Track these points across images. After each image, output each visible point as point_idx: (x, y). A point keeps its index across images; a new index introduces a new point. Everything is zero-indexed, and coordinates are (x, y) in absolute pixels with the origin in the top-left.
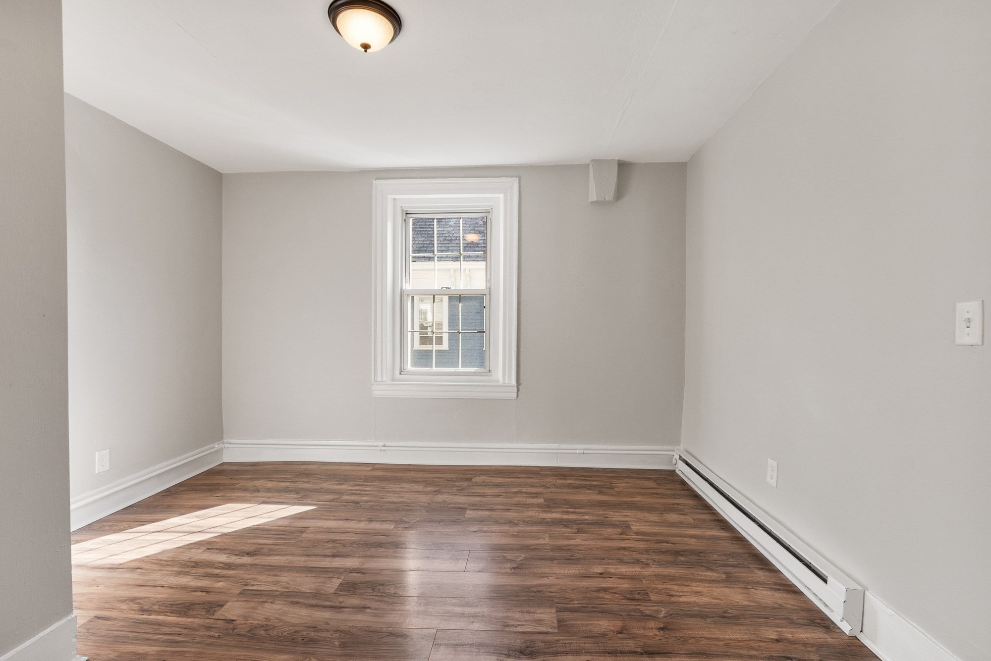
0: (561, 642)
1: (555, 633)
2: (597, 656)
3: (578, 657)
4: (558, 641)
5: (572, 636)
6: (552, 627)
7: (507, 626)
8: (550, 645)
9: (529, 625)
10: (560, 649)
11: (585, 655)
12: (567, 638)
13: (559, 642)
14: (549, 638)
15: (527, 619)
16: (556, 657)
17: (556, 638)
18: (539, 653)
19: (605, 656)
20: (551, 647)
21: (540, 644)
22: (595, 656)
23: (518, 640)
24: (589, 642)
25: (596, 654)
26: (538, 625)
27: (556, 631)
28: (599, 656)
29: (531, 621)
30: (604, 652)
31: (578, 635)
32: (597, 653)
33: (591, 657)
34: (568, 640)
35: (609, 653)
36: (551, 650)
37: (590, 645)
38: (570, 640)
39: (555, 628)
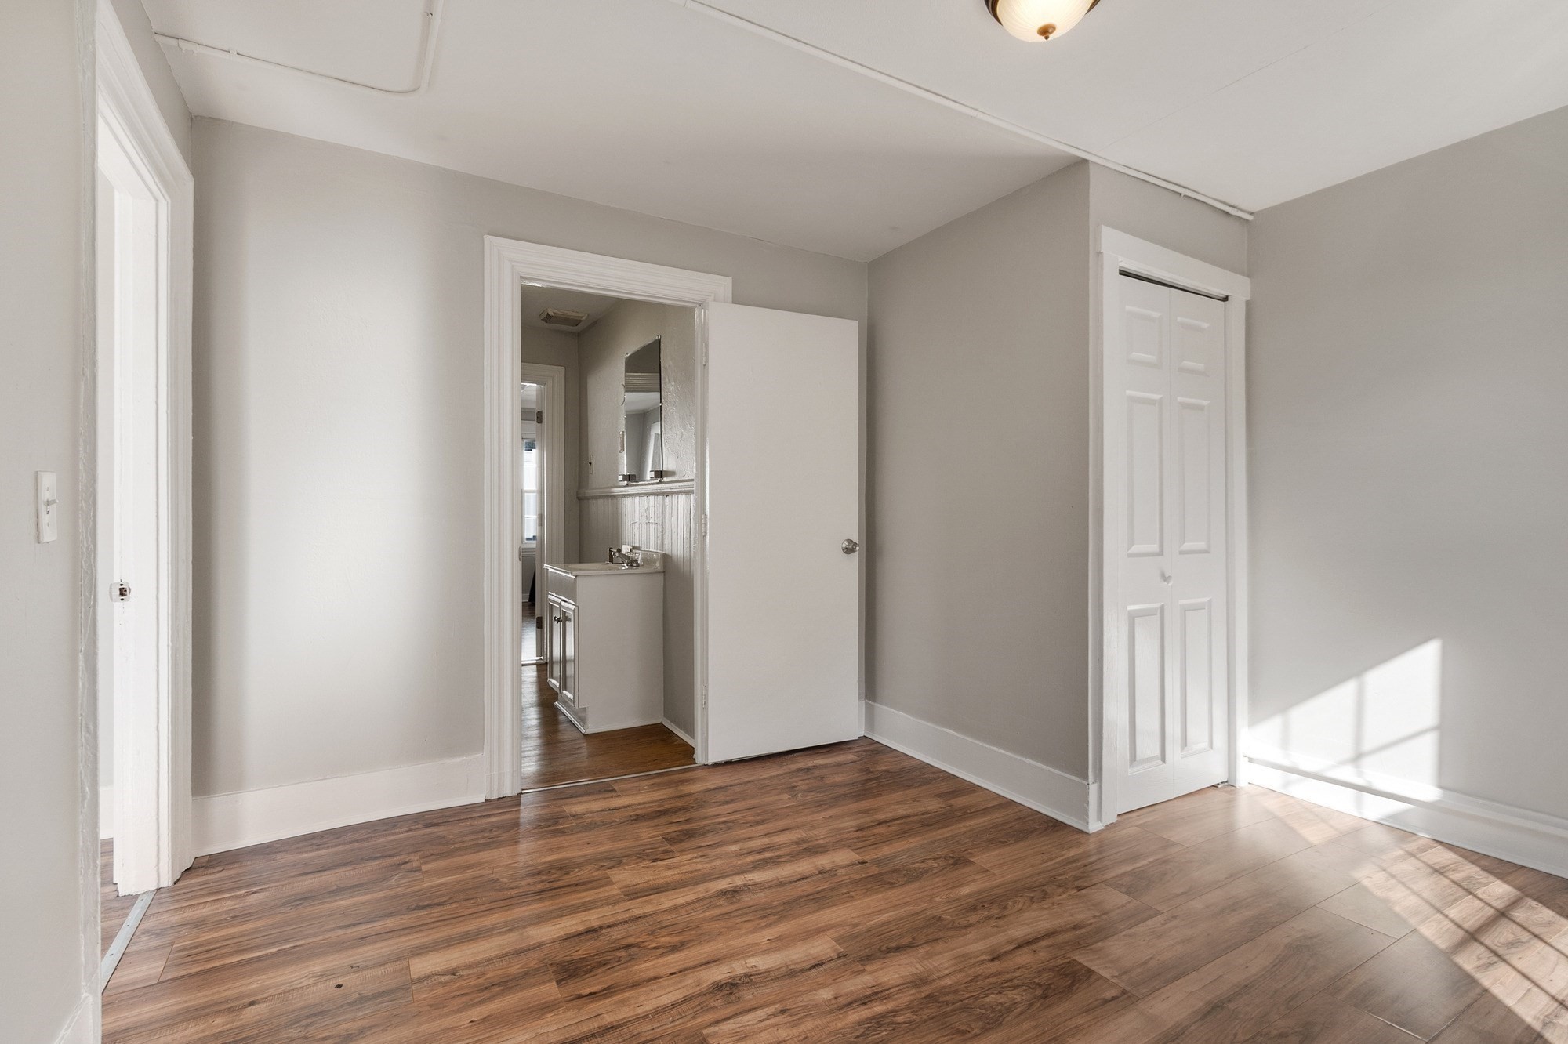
0: (689, 1017)
1: (705, 1028)
2: (628, 1017)
3: (655, 1006)
4: (694, 1018)
5: (677, 1033)
6: (714, 1035)
7: (783, 1011)
8: (702, 1008)
9: (753, 1025)
10: (685, 1007)
11: (646, 1012)
12: (682, 1027)
13: (692, 1016)
14: (710, 1017)
15: (762, 1034)
16: (684, 995)
17: (699, 1020)
18: (710, 993)
19: (618, 1021)
20: (699, 1004)
21: (717, 1003)
22: (632, 1016)
23: (751, 997)
24: (647, 1033)
25: (630, 1019)
26: (738, 1030)
27: (705, 1032)
28: (624, 1019)
29: (755, 1033)
30: (620, 1026)
31: (668, 1038)
32: (630, 1021)
33: (636, 1013)
34: (680, 1024)
35: (611, 1028)
36: (697, 1002)
37: (644, 1029)
38: (677, 1025)
39: (709, 1035)
